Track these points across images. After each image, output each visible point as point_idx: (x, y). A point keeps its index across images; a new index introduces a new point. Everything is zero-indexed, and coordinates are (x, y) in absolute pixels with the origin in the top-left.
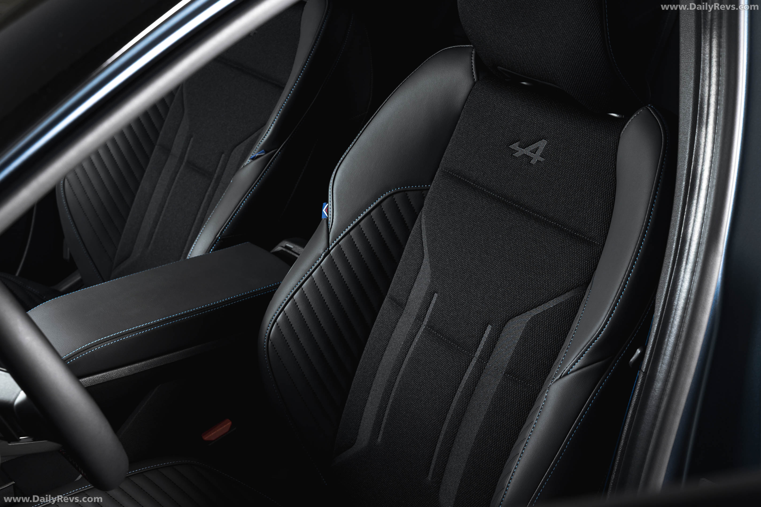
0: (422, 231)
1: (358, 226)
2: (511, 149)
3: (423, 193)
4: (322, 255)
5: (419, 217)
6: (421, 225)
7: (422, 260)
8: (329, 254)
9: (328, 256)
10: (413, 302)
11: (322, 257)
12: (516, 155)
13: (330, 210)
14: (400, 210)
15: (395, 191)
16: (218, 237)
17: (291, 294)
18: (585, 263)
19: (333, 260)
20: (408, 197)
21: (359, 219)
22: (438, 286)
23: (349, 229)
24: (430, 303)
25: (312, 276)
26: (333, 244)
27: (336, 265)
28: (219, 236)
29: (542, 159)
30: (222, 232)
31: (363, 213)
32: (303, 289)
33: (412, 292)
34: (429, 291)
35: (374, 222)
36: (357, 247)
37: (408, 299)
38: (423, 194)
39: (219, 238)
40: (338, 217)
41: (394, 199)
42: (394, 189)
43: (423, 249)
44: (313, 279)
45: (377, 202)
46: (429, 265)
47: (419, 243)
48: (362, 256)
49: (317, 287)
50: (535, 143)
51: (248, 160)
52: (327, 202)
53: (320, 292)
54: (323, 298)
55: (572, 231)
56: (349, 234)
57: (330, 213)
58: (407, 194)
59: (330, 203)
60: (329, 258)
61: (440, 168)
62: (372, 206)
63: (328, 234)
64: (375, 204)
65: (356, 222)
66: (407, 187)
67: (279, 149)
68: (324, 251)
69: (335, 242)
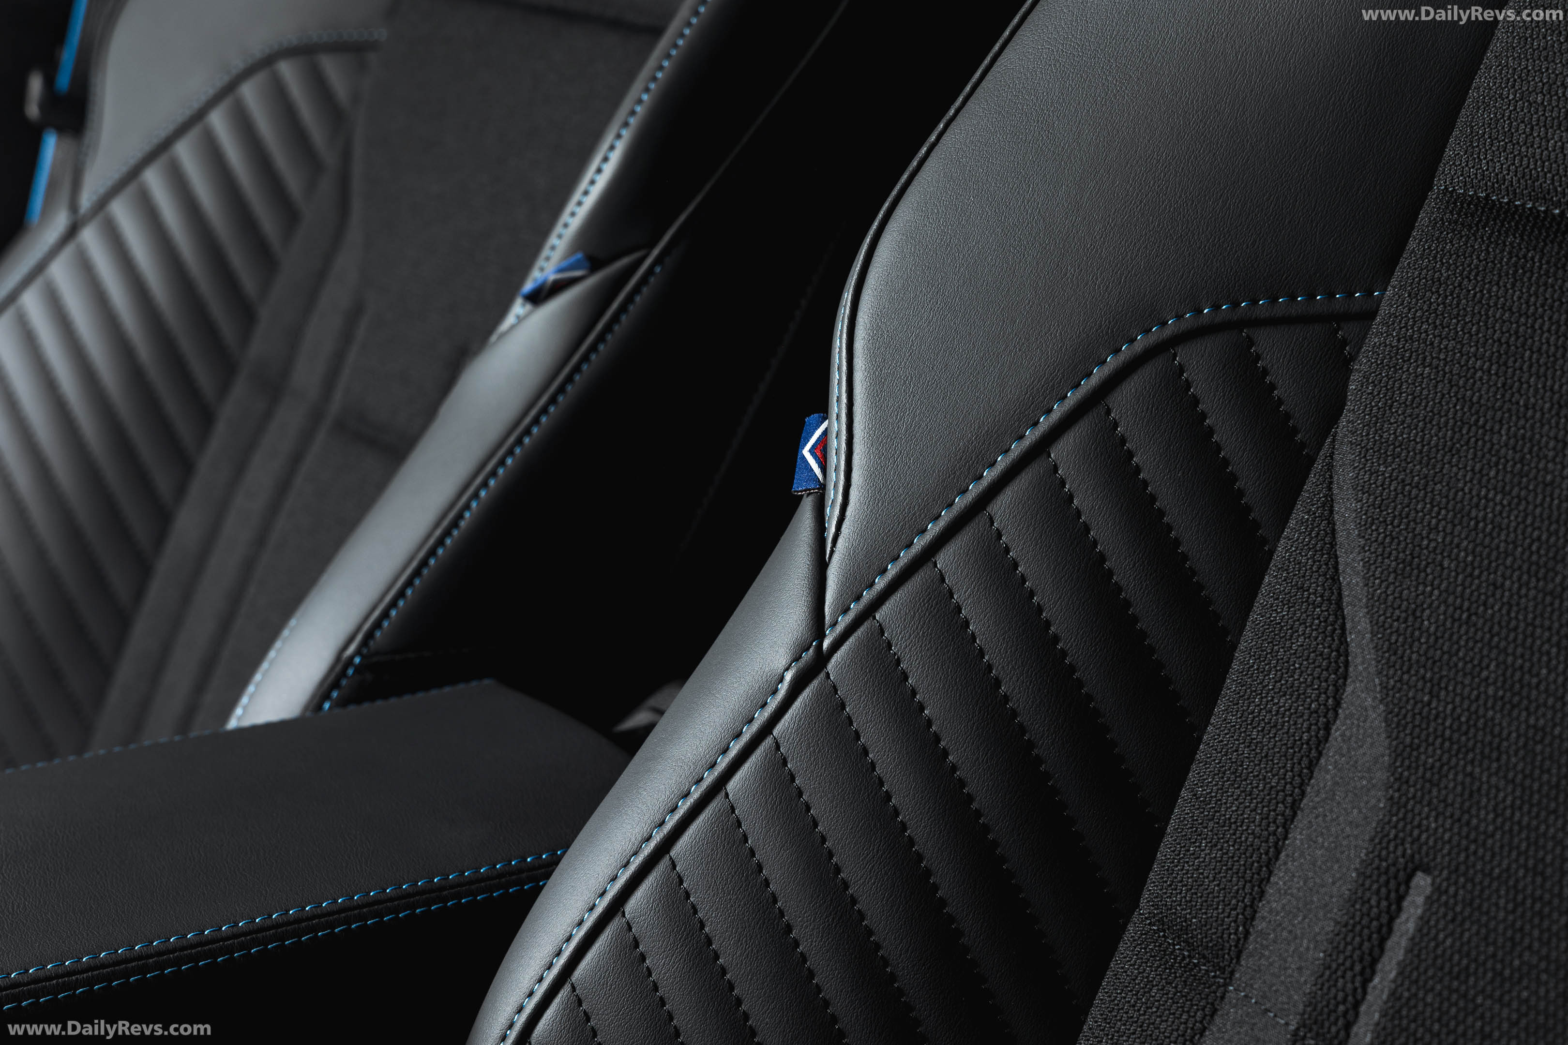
0: (1334, 531)
1: (980, 521)
3: (1340, 331)
4: (781, 679)
5: (1318, 465)
6: (1329, 504)
7: (1338, 690)
8: (822, 675)
9: (815, 683)
10: (1285, 934)
11: (783, 688)
13: (837, 445)
15: (1184, 326)
16: (352, 658)
17: (613, 890)
19: (843, 706)
20: (1257, 357)
21: (985, 483)
22: (1436, 829)
23: (928, 537)
24: (1385, 932)
25: (727, 795)
26: (844, 622)
27: (857, 736)
28: (358, 652)
30: (369, 635)
31: (1006, 451)
32: (674, 866)
33: (1279, 878)
34: (1377, 861)
35: (1070, 496)
36: (974, 637)
37: (1253, 918)
38: (1344, 342)
39: (357, 660)
40: (874, 476)
41: (1181, 369)
42: (1179, 317)
43: (1343, 627)
44: (733, 810)
45: (1087, 385)
46: (1376, 717)
47: (1322, 596)
48: (998, 683)
49: (752, 853)
51: (519, 308)
52: (823, 410)
53: (767, 883)
54: (782, 914)
56: (929, 565)
57: (836, 460)
58: (1251, 342)
59: (837, 407)
60: (818, 694)
61: (1439, 184)
62: (1058, 410)
63: (821, 565)
64: (1073, 397)
65: (970, 497)
66: (1255, 302)
67: (656, 252)
68: (797, 659)
69: (855, 608)
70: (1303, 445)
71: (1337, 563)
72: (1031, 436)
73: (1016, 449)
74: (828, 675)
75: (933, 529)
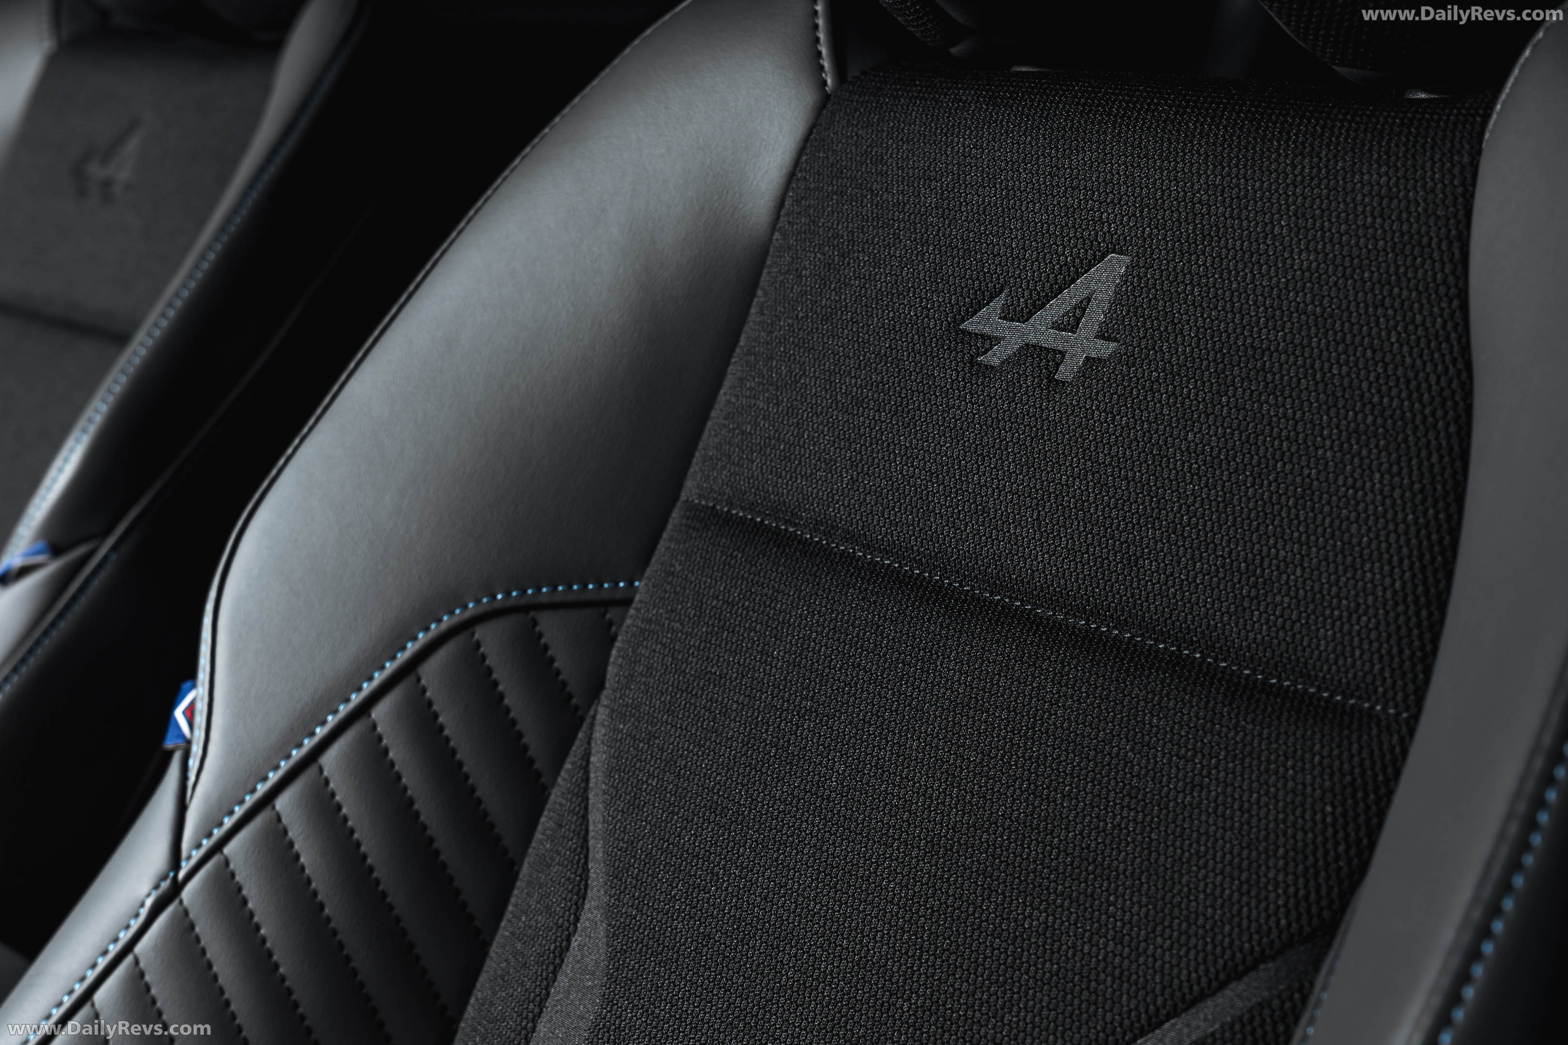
0: (589, 782)
1: (312, 771)
2: (970, 334)
3: (608, 616)
4: (142, 905)
6: (586, 757)
7: (579, 908)
8: (177, 901)
9: (171, 908)
11: (144, 912)
12: (994, 358)
14: (502, 697)
15: (481, 609)
18: (1324, 817)
19: (194, 928)
20: (540, 636)
21: (316, 739)
23: (270, 783)
25: (94, 1004)
26: (197, 855)
27: (204, 952)
29: (1106, 349)
31: (335, 712)
35: (386, 751)
38: (610, 624)
40: (228, 733)
41: (478, 645)
42: (478, 601)
43: (586, 857)
44: (100, 1016)
45: (402, 657)
47: (574, 832)
48: (322, 907)
50: (1073, 281)
55: (1254, 671)
56: (269, 808)
57: (200, 719)
58: (535, 623)
59: (203, 675)
60: (174, 916)
61: (683, 496)
62: (379, 677)
63: (182, 808)
64: (390, 667)
65: (304, 751)
66: (539, 590)
67: (111, 541)
68: (156, 887)
69: (206, 843)
70: (577, 708)
71: (587, 804)
72: (356, 699)
73: (344, 710)
74: (181, 902)
75: (273, 777)
